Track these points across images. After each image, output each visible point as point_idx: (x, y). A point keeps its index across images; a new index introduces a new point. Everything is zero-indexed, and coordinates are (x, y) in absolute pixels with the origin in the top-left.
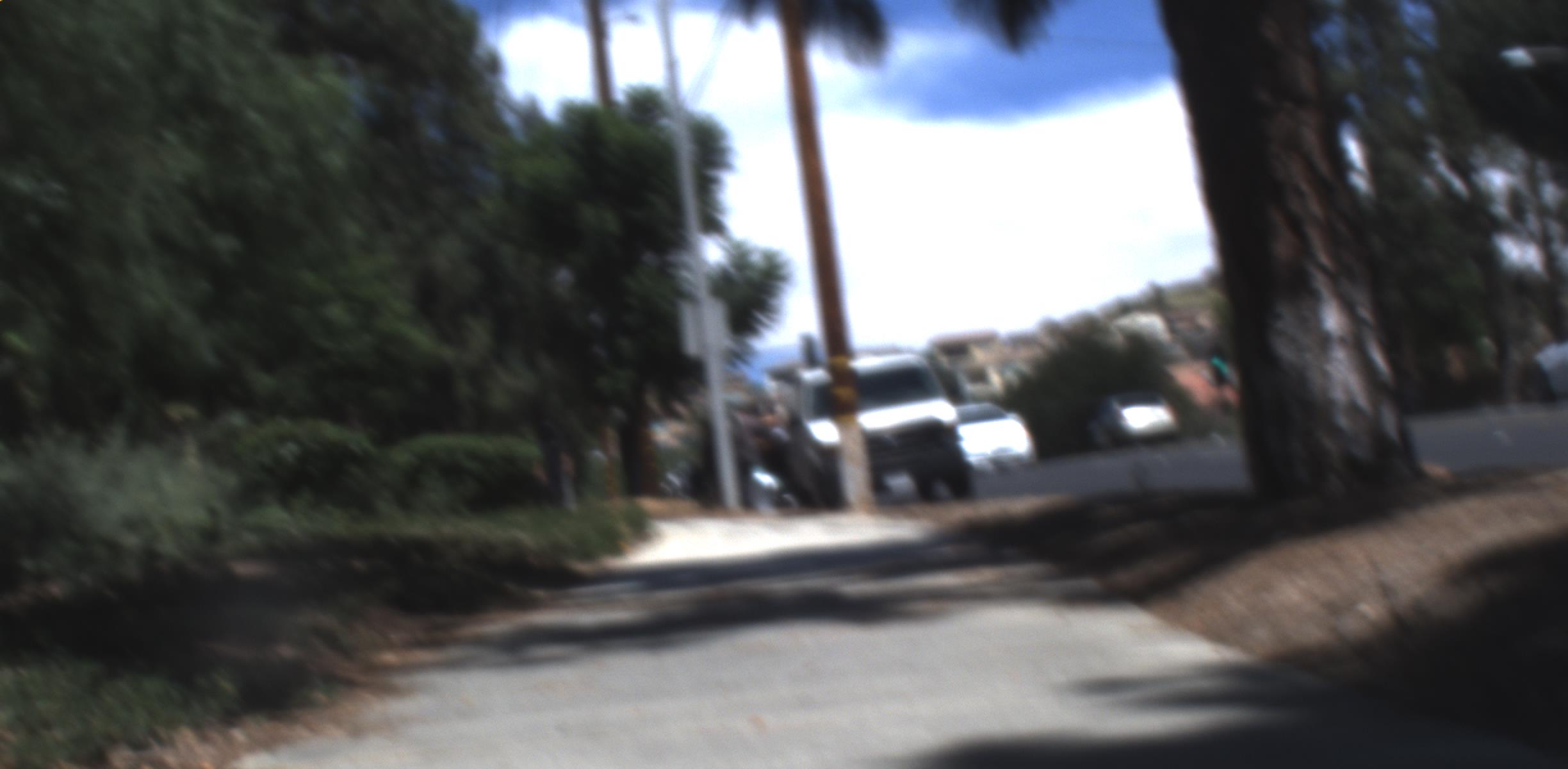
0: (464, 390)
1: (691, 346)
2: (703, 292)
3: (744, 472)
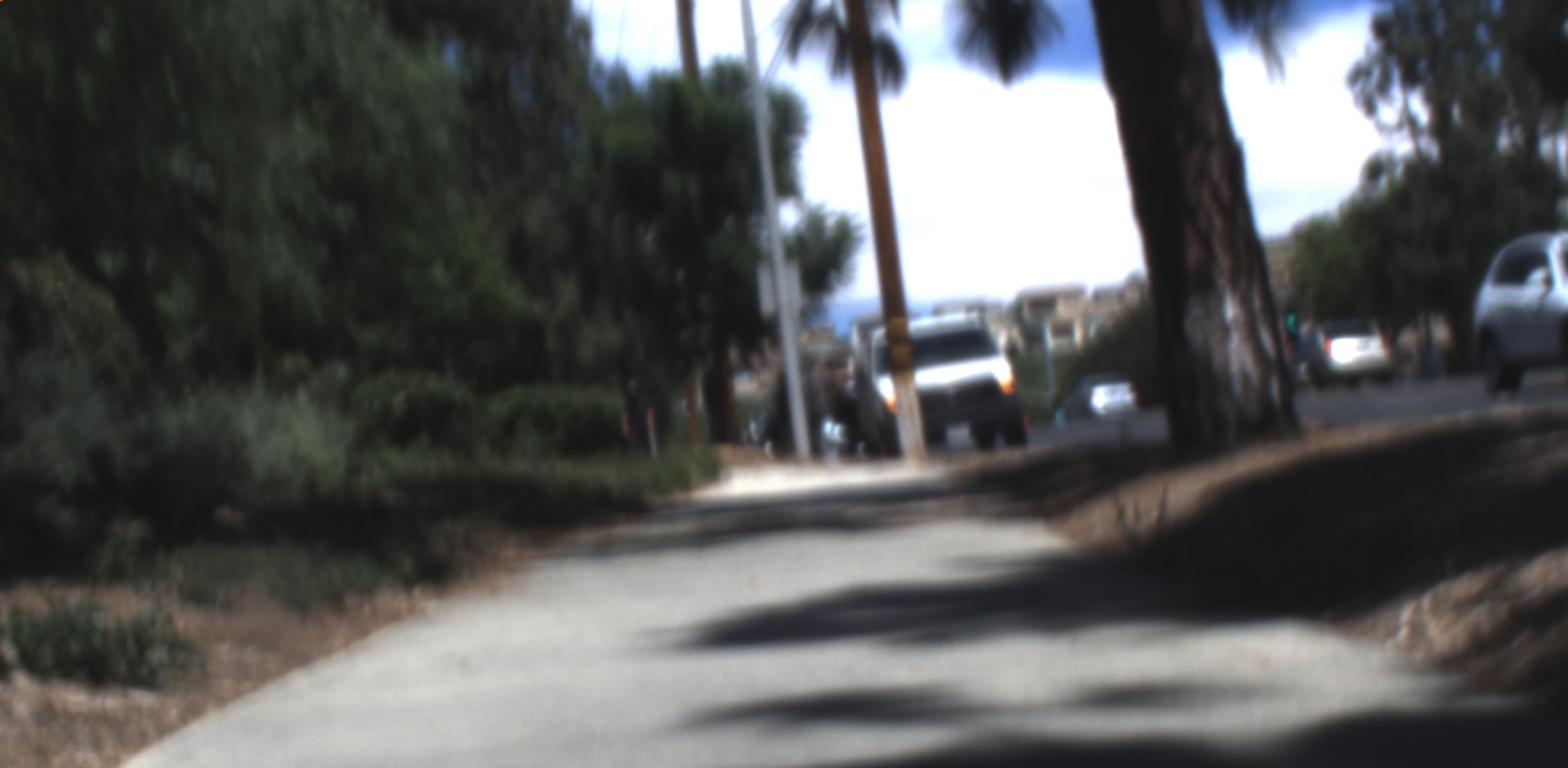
0: (552, 342)
1: (767, 305)
2: (778, 254)
3: (815, 424)
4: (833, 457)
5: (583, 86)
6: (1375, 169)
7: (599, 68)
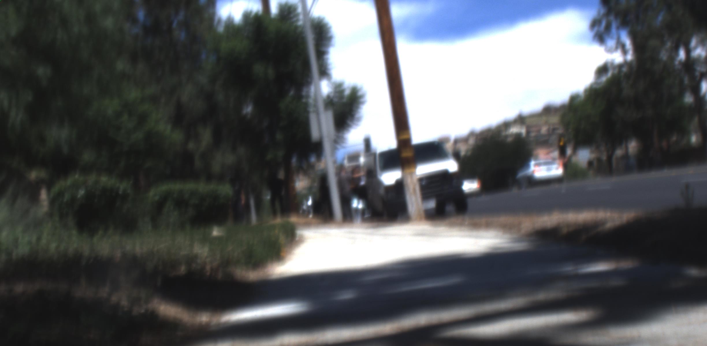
2: (321, 106)
3: (346, 202)
4: (358, 220)
6: (602, 70)
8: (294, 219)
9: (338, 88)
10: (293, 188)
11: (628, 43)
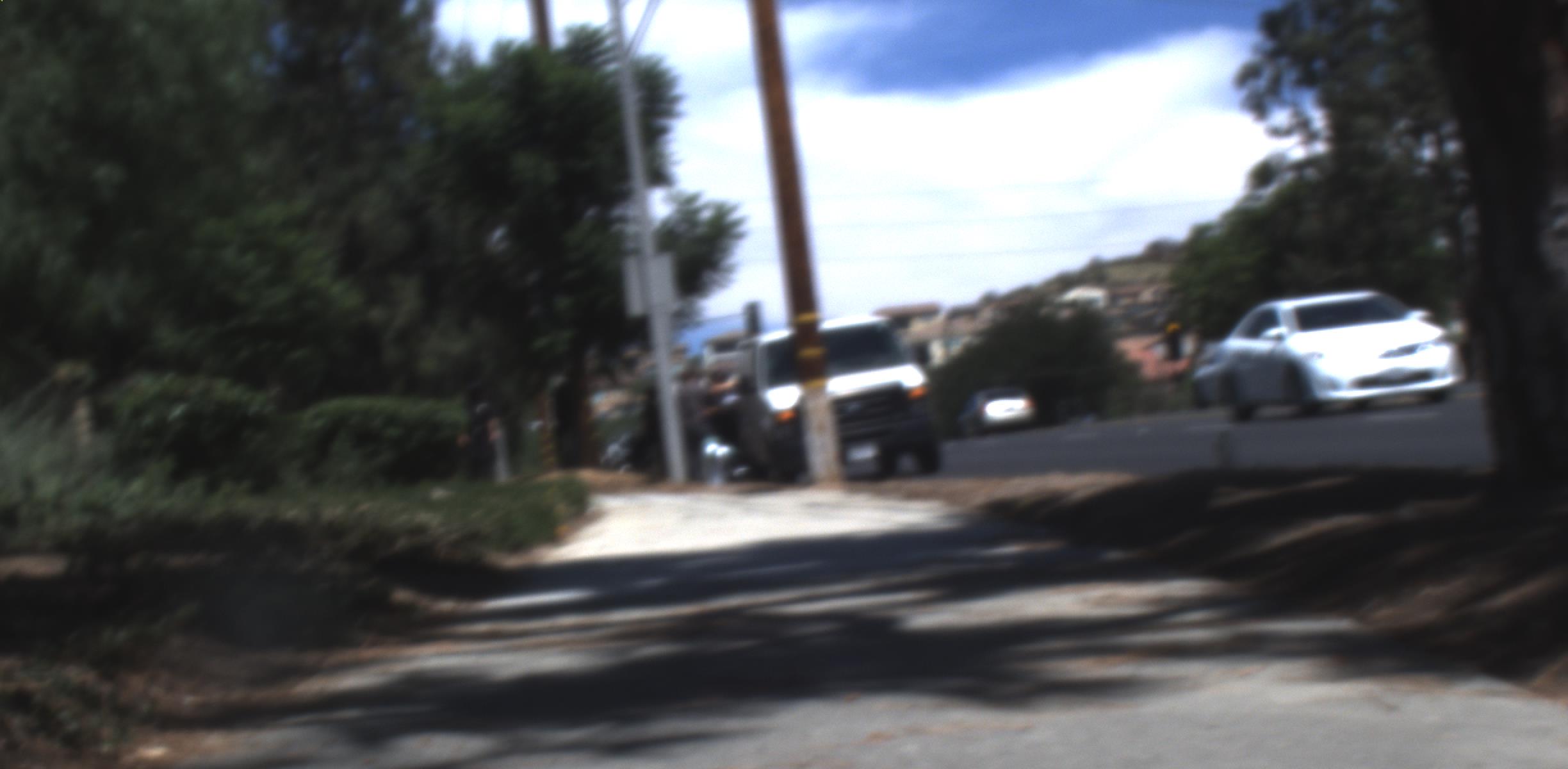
1: (635, 306)
2: (649, 246)
3: (693, 444)
4: (717, 481)
5: (425, 70)
6: (1263, 174)
7: (443, 53)
8: (587, 475)
9: (688, 207)
10: (588, 410)
11: (1318, 119)
